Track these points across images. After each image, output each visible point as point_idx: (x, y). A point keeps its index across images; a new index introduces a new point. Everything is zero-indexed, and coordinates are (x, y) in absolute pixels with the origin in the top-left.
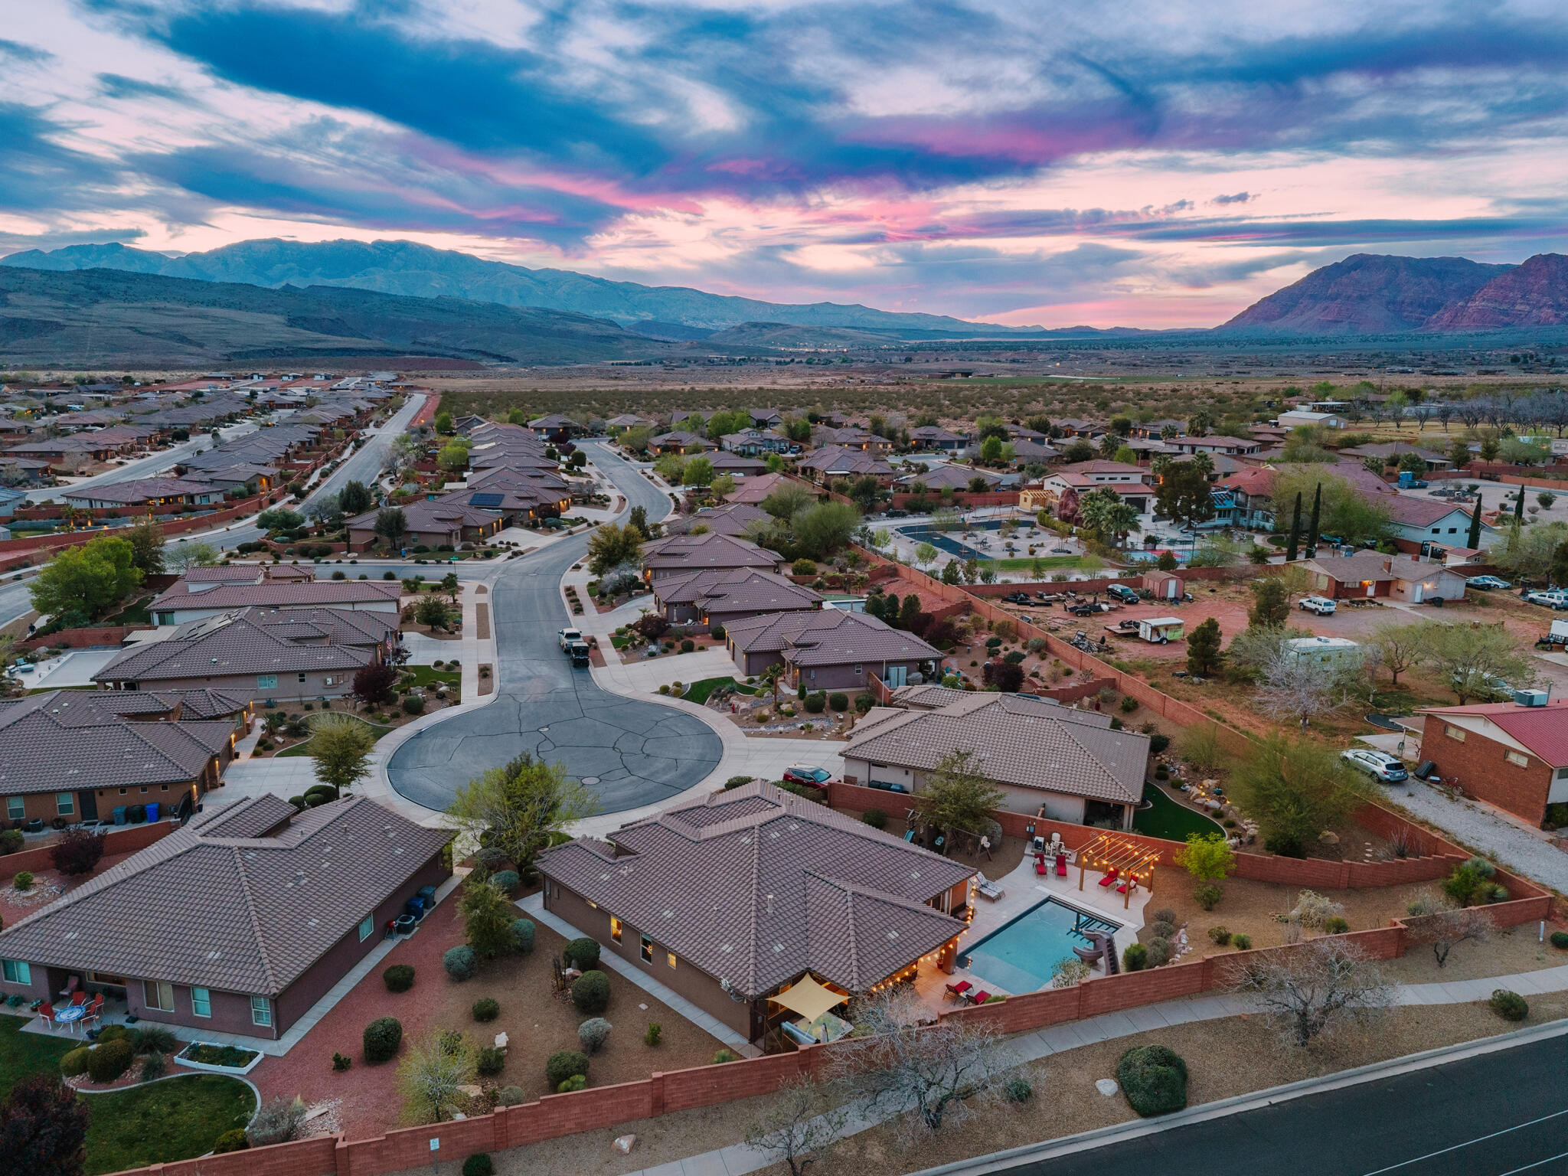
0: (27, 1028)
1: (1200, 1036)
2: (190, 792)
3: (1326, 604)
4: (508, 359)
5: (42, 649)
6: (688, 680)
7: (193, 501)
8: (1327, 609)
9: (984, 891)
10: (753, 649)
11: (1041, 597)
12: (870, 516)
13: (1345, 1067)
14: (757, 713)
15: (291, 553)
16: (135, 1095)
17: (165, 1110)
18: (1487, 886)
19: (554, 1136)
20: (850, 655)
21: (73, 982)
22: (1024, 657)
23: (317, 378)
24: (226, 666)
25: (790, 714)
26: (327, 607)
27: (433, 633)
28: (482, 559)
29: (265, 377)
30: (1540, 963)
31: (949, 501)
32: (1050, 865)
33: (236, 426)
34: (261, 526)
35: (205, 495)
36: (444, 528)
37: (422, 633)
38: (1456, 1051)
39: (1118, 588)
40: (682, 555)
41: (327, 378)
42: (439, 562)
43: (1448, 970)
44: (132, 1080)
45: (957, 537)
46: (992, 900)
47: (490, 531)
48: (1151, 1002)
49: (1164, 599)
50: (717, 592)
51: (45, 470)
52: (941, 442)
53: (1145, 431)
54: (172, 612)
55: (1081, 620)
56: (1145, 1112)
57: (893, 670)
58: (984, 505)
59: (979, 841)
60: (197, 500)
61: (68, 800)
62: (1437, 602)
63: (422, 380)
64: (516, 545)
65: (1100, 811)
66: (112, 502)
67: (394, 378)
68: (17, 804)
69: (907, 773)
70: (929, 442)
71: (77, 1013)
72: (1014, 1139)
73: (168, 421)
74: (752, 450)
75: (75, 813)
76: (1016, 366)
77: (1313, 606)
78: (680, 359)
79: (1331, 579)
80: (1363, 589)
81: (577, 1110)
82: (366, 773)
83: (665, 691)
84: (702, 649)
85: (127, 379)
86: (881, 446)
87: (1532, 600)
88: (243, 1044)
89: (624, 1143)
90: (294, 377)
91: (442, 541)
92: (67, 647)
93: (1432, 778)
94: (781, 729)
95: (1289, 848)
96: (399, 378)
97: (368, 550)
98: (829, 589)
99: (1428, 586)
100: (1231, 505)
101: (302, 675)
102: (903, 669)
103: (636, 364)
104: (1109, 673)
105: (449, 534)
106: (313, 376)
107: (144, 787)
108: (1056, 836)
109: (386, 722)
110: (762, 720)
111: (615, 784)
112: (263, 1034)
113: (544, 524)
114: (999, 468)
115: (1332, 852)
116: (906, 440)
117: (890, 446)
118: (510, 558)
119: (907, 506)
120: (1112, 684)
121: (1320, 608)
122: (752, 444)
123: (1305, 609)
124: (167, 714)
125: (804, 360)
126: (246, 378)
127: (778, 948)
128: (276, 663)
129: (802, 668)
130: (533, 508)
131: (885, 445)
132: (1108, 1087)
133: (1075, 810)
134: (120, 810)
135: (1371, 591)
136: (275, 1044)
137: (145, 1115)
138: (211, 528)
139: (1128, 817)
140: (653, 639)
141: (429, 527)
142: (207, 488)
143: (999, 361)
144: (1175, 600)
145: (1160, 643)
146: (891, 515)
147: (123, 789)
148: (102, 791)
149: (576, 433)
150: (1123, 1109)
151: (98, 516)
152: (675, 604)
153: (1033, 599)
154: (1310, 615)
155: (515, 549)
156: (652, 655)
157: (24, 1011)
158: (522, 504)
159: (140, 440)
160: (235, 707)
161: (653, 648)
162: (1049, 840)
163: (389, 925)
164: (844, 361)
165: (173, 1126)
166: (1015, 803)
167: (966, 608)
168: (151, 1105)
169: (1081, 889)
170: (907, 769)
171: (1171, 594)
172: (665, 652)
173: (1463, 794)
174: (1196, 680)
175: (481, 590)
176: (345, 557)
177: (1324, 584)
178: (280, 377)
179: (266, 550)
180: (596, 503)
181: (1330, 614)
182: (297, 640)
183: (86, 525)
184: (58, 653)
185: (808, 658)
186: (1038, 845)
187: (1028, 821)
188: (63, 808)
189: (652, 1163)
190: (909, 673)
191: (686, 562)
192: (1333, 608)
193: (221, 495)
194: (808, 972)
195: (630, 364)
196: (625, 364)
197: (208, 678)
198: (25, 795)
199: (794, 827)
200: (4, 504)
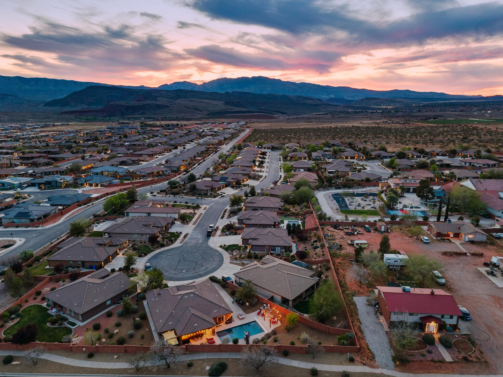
0: (48, 312)
2: (102, 264)
3: (426, 240)
4: (285, 113)
5: (102, 220)
6: (227, 244)
7: (163, 173)
8: (426, 241)
9: (239, 317)
10: (244, 238)
11: (343, 227)
12: (329, 188)
14: (236, 257)
15: (170, 193)
16: (56, 328)
17: (58, 332)
18: (342, 341)
20: (266, 243)
22: (318, 247)
23: (225, 123)
24: (127, 231)
25: (242, 258)
27: (183, 222)
28: (213, 198)
29: (212, 123)
30: (341, 364)
32: (262, 312)
34: (168, 184)
35: (166, 171)
36: (206, 189)
37: (181, 222)
39: (367, 226)
40: (254, 203)
41: (228, 123)
42: (202, 198)
44: (56, 326)
45: (347, 199)
46: (241, 319)
47: (220, 189)
49: (380, 231)
50: (249, 218)
51: (138, 160)
52: (383, 156)
54: (129, 213)
55: (345, 237)
57: (277, 248)
58: (369, 186)
60: (164, 172)
61: (80, 263)
62: (472, 242)
63: (253, 124)
64: (224, 193)
65: (285, 301)
68: (71, 262)
71: (55, 310)
72: (182, 373)
74: (318, 158)
75: (81, 265)
76: (461, 113)
77: (423, 240)
78: (338, 112)
80: (448, 235)
82: (135, 264)
83: (221, 246)
84: (238, 234)
85: (177, 125)
86: (361, 157)
88: (76, 322)
89: (115, 357)
90: (219, 123)
91: (205, 192)
92: (107, 220)
93: (377, 306)
94: (238, 262)
96: (247, 123)
97: (187, 194)
98: (292, 216)
99: (470, 236)
100: (442, 195)
101: (142, 234)
102: (279, 248)
103: (323, 114)
104: (329, 257)
105: (207, 190)
106: (224, 123)
107: (93, 262)
108: (269, 305)
109: (154, 248)
110: (236, 259)
111: (189, 273)
112: (80, 321)
113: (236, 187)
117: (365, 157)
118: (220, 198)
119: (342, 185)
120: (328, 261)
122: (318, 156)
124: (105, 245)
126: (207, 123)
127: (171, 323)
128: (137, 231)
129: (251, 245)
130: (235, 182)
131: (363, 157)
132: (208, 368)
133: (279, 298)
134: (88, 266)
135: (452, 235)
136: (81, 323)
137: (55, 332)
138: (160, 183)
139: (291, 303)
140: (228, 230)
141: (203, 188)
142: (167, 169)
146: (336, 188)
147: (90, 262)
148: (86, 262)
149: (275, 149)
151: (140, 177)
152: (240, 218)
153: (341, 227)
154: (421, 243)
156: (227, 235)
157: (49, 308)
158: (232, 180)
159: (165, 150)
160: (121, 243)
161: (227, 233)
162: (267, 306)
163: (115, 302)
164: (395, 112)
165: (57, 336)
168: (57, 331)
169: (264, 320)
171: (383, 230)
172: (230, 234)
175: (205, 208)
176: (182, 195)
178: (215, 123)
179: (165, 192)
180: (256, 179)
182: (144, 225)
183: (137, 179)
184: (104, 222)
186: (264, 306)
187: (264, 300)
188: (79, 264)
189: (117, 362)
190: (281, 249)
191: (254, 205)
192: (428, 241)
193: (170, 171)
194: (174, 329)
195: (321, 114)
196: (320, 114)
197: (123, 233)
198: (73, 261)
199: (192, 295)
200: (122, 172)
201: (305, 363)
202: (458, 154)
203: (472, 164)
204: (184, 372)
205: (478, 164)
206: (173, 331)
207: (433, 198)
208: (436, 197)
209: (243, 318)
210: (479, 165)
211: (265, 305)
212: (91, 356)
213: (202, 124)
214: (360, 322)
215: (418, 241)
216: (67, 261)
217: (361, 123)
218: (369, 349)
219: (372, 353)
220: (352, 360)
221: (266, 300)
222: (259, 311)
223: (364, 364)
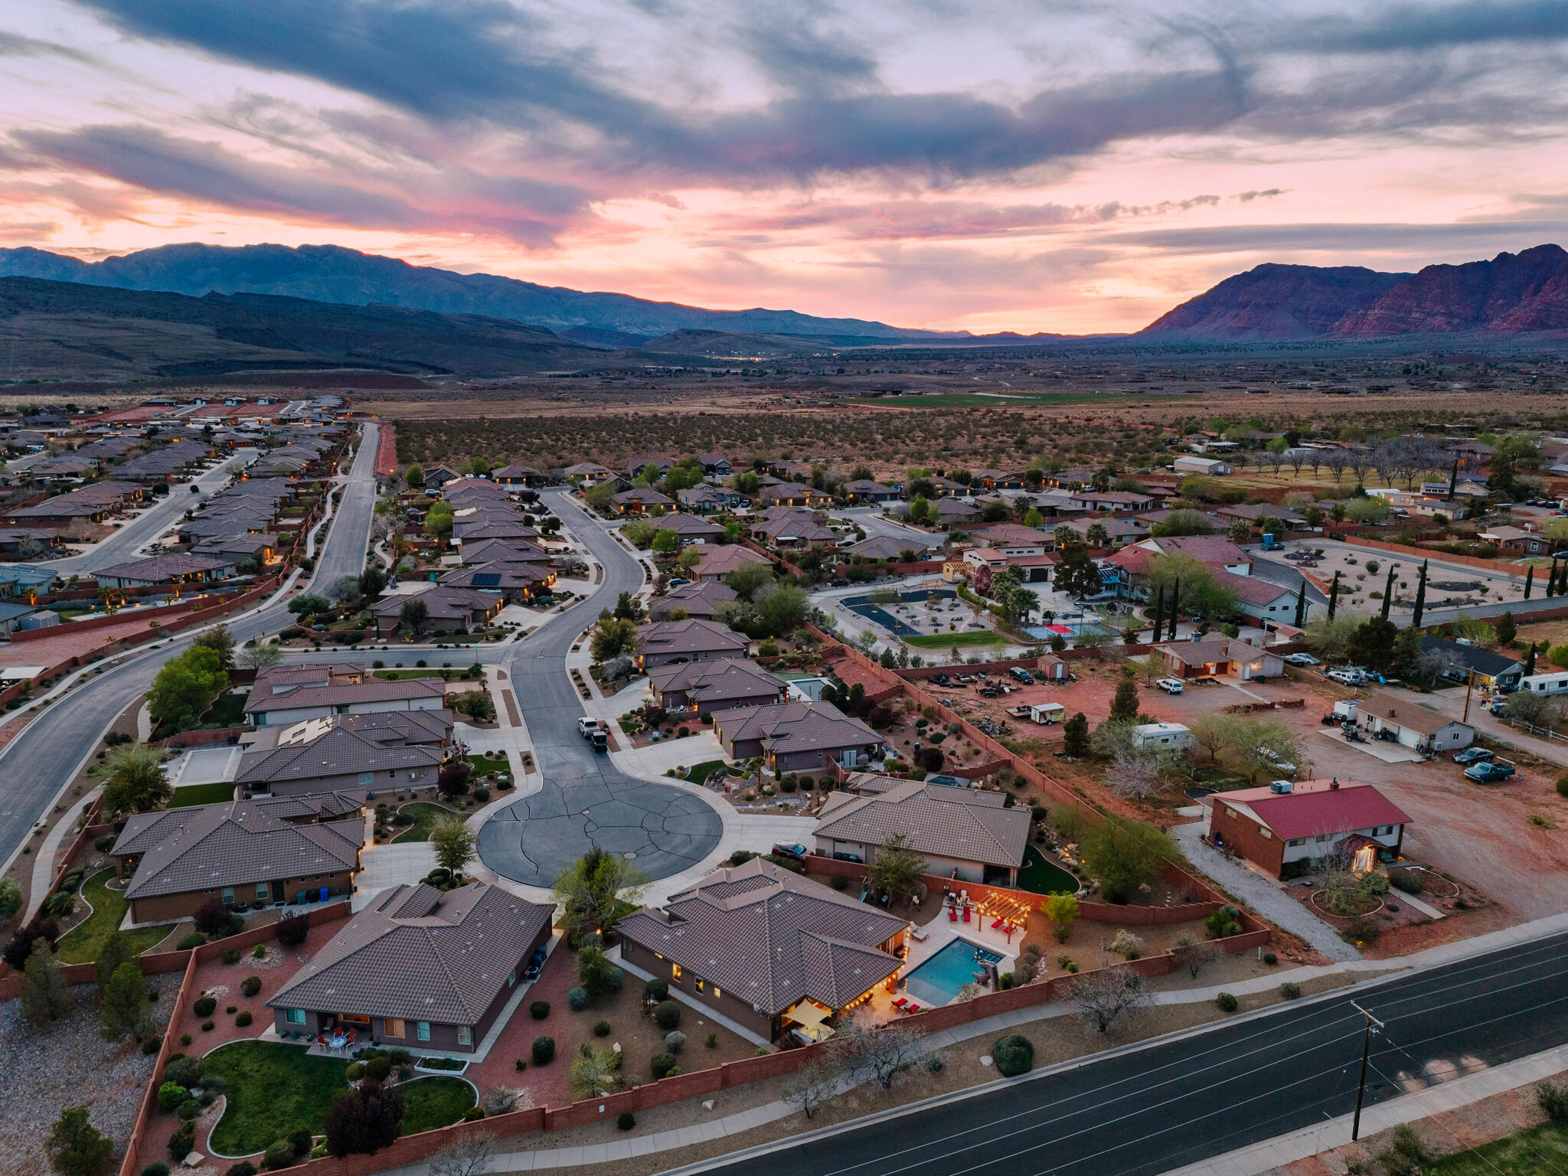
0: (310, 1052)
1: (1044, 1027)
2: (349, 878)
3: (1176, 686)
4: (444, 371)
5: (166, 751)
6: (688, 764)
7: (209, 576)
8: (1176, 689)
9: (915, 935)
10: (738, 738)
11: (959, 679)
12: (817, 586)
13: (1125, 1043)
14: (744, 793)
15: (329, 640)
16: (400, 1090)
17: (421, 1099)
18: (1230, 925)
19: (667, 1102)
20: (814, 743)
21: (331, 1021)
22: (944, 737)
23: (261, 402)
24: (334, 768)
25: (771, 794)
27: (476, 723)
28: (493, 642)
29: (208, 402)
30: (1255, 974)
31: (884, 571)
32: (959, 913)
33: (207, 472)
34: (292, 611)
35: (221, 569)
36: (458, 614)
37: (467, 722)
38: (1191, 1031)
39: (1018, 670)
40: (667, 642)
41: (271, 402)
42: (458, 646)
43: (1197, 981)
44: (394, 1081)
45: (890, 610)
46: (921, 941)
47: (495, 611)
48: (1015, 1009)
49: (1053, 679)
50: (703, 683)
51: (55, 540)
52: (876, 495)
53: (1054, 482)
54: (264, 712)
55: (988, 701)
56: (1007, 1074)
57: (846, 753)
58: (914, 573)
59: (911, 899)
60: (214, 575)
61: (263, 888)
62: (1260, 679)
63: (366, 404)
64: (519, 624)
65: (994, 874)
66: (140, 580)
67: (338, 402)
68: (228, 893)
69: (860, 847)
70: (864, 495)
71: (342, 1042)
72: (932, 1092)
73: (144, 472)
74: (707, 505)
75: (269, 897)
76: (944, 378)
77: (1166, 686)
78: (616, 370)
79: (1182, 662)
80: (1206, 670)
81: (678, 1087)
82: (469, 858)
83: (671, 774)
84: (695, 733)
85: (71, 408)
86: (822, 500)
87: (1331, 678)
88: (456, 1057)
89: (709, 1104)
90: (238, 401)
91: (458, 626)
93: (1219, 844)
94: (764, 806)
95: (1117, 897)
97: (395, 635)
98: (790, 667)
99: (1254, 667)
100: (1114, 580)
101: (392, 772)
102: (851, 753)
103: (574, 376)
104: (1006, 755)
105: (463, 620)
106: (256, 400)
107: (317, 876)
108: (964, 893)
109: (464, 809)
110: (750, 799)
111: (648, 857)
112: (466, 1049)
113: (538, 602)
114: (927, 526)
115: (1145, 899)
116: (844, 494)
117: (831, 499)
118: (517, 639)
119: (848, 576)
120: (1008, 764)
121: (1171, 688)
122: (707, 501)
123: (1161, 688)
126: (188, 403)
127: (786, 983)
129: (777, 755)
130: (527, 587)
131: (826, 500)
132: (987, 1060)
133: (978, 871)
134: (302, 894)
135: (1213, 671)
136: (474, 1055)
137: (411, 1101)
138: (244, 610)
139: (1013, 876)
140: (656, 727)
141: (445, 613)
142: (221, 563)
143: (927, 373)
144: (1062, 681)
145: (1046, 724)
146: (836, 585)
147: (303, 878)
148: (288, 880)
149: (540, 482)
150: (996, 1073)
151: (130, 595)
152: (670, 692)
153: (952, 681)
154: (1162, 694)
155: (519, 629)
156: (656, 740)
157: (303, 1041)
158: (517, 583)
159: (127, 497)
161: (656, 734)
162: (959, 895)
163: (524, 974)
164: (778, 372)
165: (429, 1107)
166: (936, 868)
167: (900, 691)
168: (412, 1096)
169: (980, 931)
170: (861, 844)
171: (1059, 675)
172: (666, 737)
173: (1235, 855)
174: (1069, 759)
175: (501, 675)
176: (376, 642)
177: (1177, 666)
178: (224, 401)
179: (305, 637)
180: (577, 574)
181: (1178, 693)
182: (382, 742)
183: (120, 603)
184: (179, 753)
185: (783, 747)
186: (951, 899)
187: (945, 882)
188: (261, 894)
189: (726, 1114)
190: (858, 755)
191: (670, 648)
192: (1180, 689)
193: (234, 569)
194: (806, 996)
195: (567, 376)
196: (563, 376)
197: (321, 778)
198: (235, 887)
199: (790, 899)
200: (40, 584)
201: (1187, 992)
202: (1047, 483)
203: (1099, 505)
204: (937, 1087)
205: (1113, 503)
206: (806, 1002)
207: (1099, 591)
208: (1104, 588)
210: (1116, 506)
212: (626, 1124)
213: (171, 404)
214: (1213, 882)
215: (1150, 690)
216: (212, 890)
217: (713, 404)
218: (1283, 931)
219: (1296, 937)
220: (1271, 961)
221: (951, 880)
222: (947, 911)
223: (1302, 963)
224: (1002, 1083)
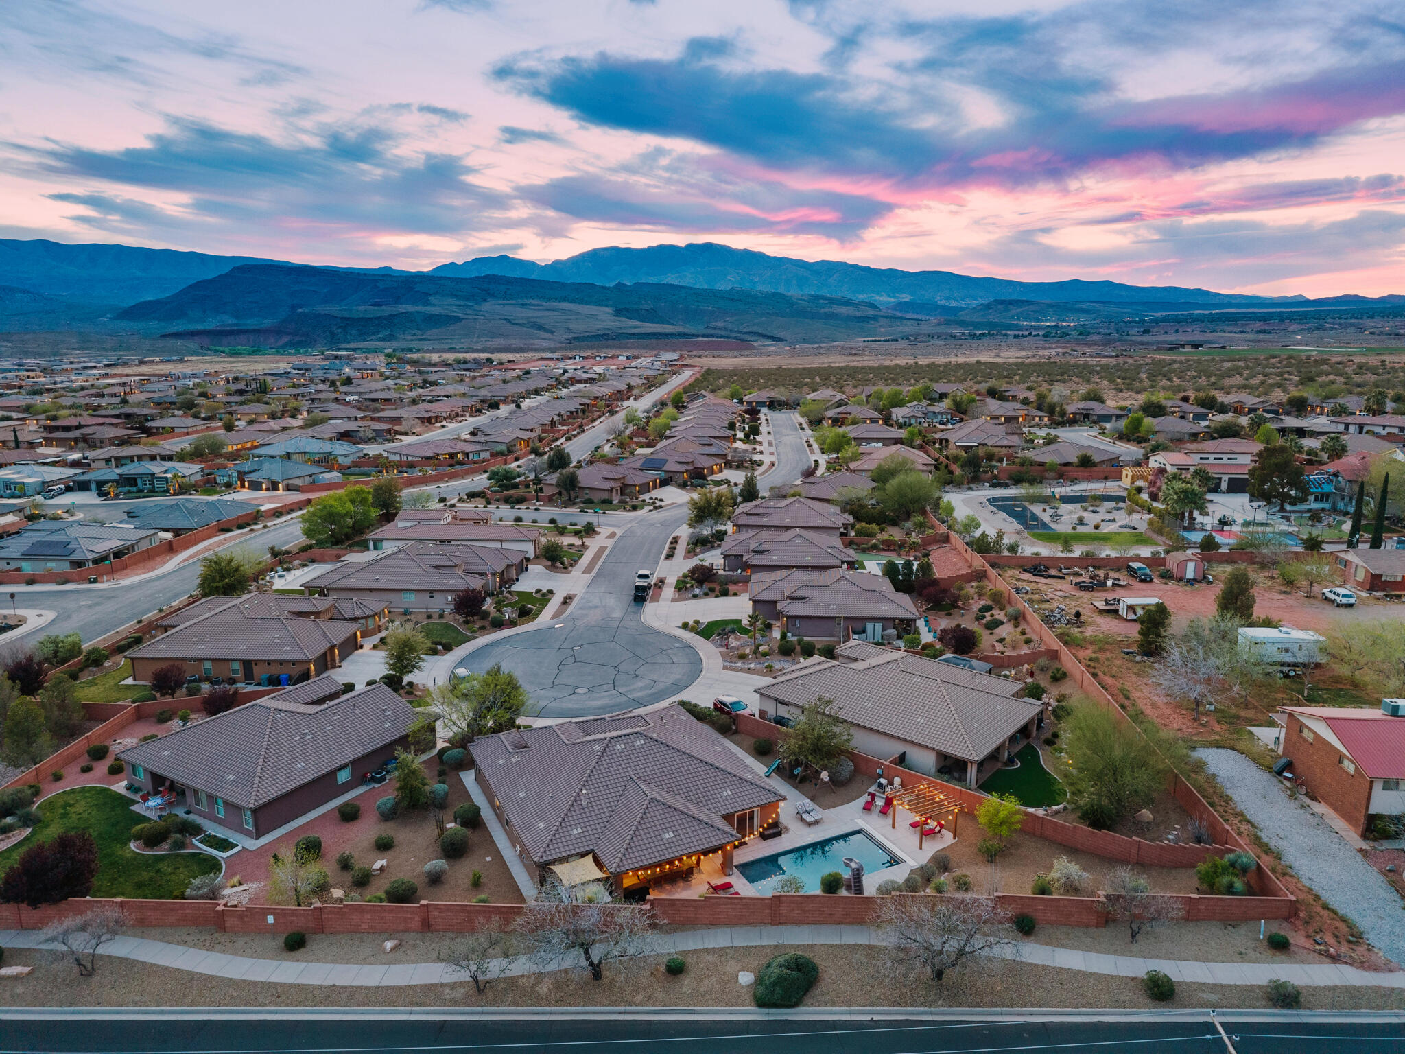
0: (134, 808)
2: (309, 669)
3: (1344, 596)
5: (297, 563)
6: (705, 620)
7: (468, 457)
8: (1346, 601)
9: (804, 816)
10: (758, 598)
11: (1060, 570)
12: (971, 485)
13: (961, 1005)
14: (741, 652)
15: (498, 500)
16: (161, 858)
17: (170, 870)
18: (1225, 880)
19: (354, 931)
20: (833, 610)
21: (167, 784)
22: (1003, 623)
23: (621, 358)
24: (383, 583)
25: (765, 654)
26: (469, 543)
27: (552, 567)
28: (629, 511)
30: (1241, 956)
31: (1052, 474)
32: (880, 802)
33: (539, 397)
34: (490, 479)
35: (477, 453)
36: (607, 485)
37: (545, 567)
38: (1079, 1014)
39: (1139, 566)
40: (764, 515)
41: (628, 358)
42: (596, 512)
43: (1135, 947)
44: (164, 849)
45: (1036, 509)
46: (810, 824)
47: (645, 488)
48: (840, 923)
49: (1180, 579)
50: (764, 549)
51: (389, 431)
53: (1322, 408)
54: (381, 541)
55: (1079, 594)
57: (870, 626)
58: (1090, 480)
60: (471, 456)
61: (237, 666)
64: (661, 500)
65: (951, 767)
66: (413, 456)
68: (208, 665)
69: (803, 712)
70: (1089, 416)
71: (158, 803)
72: (650, 999)
73: (490, 394)
75: (241, 675)
77: (1332, 596)
78: (925, 335)
79: (1367, 571)
83: (685, 626)
84: (735, 594)
85: (489, 361)
86: (1037, 419)
88: (233, 837)
89: (389, 945)
90: (604, 357)
91: (605, 496)
92: (313, 561)
93: (1286, 774)
94: (752, 666)
95: (1097, 819)
96: (681, 358)
97: (550, 500)
98: (884, 550)
100: (1328, 489)
101: (431, 592)
102: (879, 626)
103: (885, 341)
104: (1056, 644)
105: (611, 490)
107: (281, 662)
108: (897, 780)
109: (474, 632)
110: (742, 657)
111: (598, 695)
112: (247, 833)
113: (692, 485)
114: (1139, 442)
116: (1065, 413)
117: (1046, 419)
118: (650, 511)
119: (1011, 478)
120: (1054, 655)
121: (1338, 599)
123: (1327, 599)
124: (317, 614)
125: (1041, 333)
127: (577, 831)
128: (416, 583)
129: (788, 617)
130: (687, 471)
131: (1041, 419)
132: (744, 978)
133: (927, 761)
134: (265, 676)
136: (253, 841)
137: (158, 871)
138: (463, 478)
139: (972, 772)
140: (700, 583)
141: (596, 484)
142: (479, 447)
143: (1243, 332)
144: (1192, 582)
145: (1136, 620)
147: (269, 662)
148: (257, 662)
149: (780, 406)
152: (729, 556)
153: (1055, 572)
154: (1326, 606)
155: (658, 503)
156: (695, 596)
157: (137, 798)
158: (681, 467)
159: (464, 409)
160: (368, 613)
161: (697, 591)
162: (891, 783)
163: (365, 776)
165: (168, 881)
167: (980, 576)
168: (164, 866)
169: (893, 827)
171: (1190, 574)
172: (706, 594)
173: (1306, 794)
174: (1138, 658)
175: (613, 535)
176: (534, 504)
177: (1361, 576)
179: (483, 497)
180: (747, 467)
181: (1350, 606)
182: (436, 567)
183: (393, 472)
184: (306, 565)
185: (796, 609)
186: (880, 785)
187: (879, 765)
188: (234, 671)
189: (397, 962)
190: (884, 630)
192: (1355, 602)
193: (488, 453)
194: (592, 851)
195: (879, 341)
196: (874, 341)
197: (371, 590)
198: (213, 660)
200: (346, 456)
202: (1312, 410)
203: (1366, 429)
205: (1384, 427)
206: (590, 858)
207: (1305, 501)
208: (1313, 498)
209: (816, 823)
210: (1388, 430)
211: (883, 781)
212: (294, 945)
214: (1249, 822)
215: (1311, 600)
216: (195, 660)
218: (1326, 907)
219: (1343, 919)
220: (1279, 945)
221: (887, 763)
222: (866, 798)
223: (1335, 959)
224: (751, 1013)
